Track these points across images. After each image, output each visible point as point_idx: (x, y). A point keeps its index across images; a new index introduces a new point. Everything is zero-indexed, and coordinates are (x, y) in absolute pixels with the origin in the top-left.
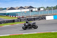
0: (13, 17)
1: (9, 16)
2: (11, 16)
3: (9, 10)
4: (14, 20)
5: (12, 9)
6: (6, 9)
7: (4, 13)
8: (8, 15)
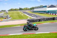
0: (53, 14)
1: (49, 14)
2: (52, 14)
3: (49, 7)
4: (54, 18)
5: (52, 6)
6: (46, 6)
7: (45, 11)
8: (48, 12)
